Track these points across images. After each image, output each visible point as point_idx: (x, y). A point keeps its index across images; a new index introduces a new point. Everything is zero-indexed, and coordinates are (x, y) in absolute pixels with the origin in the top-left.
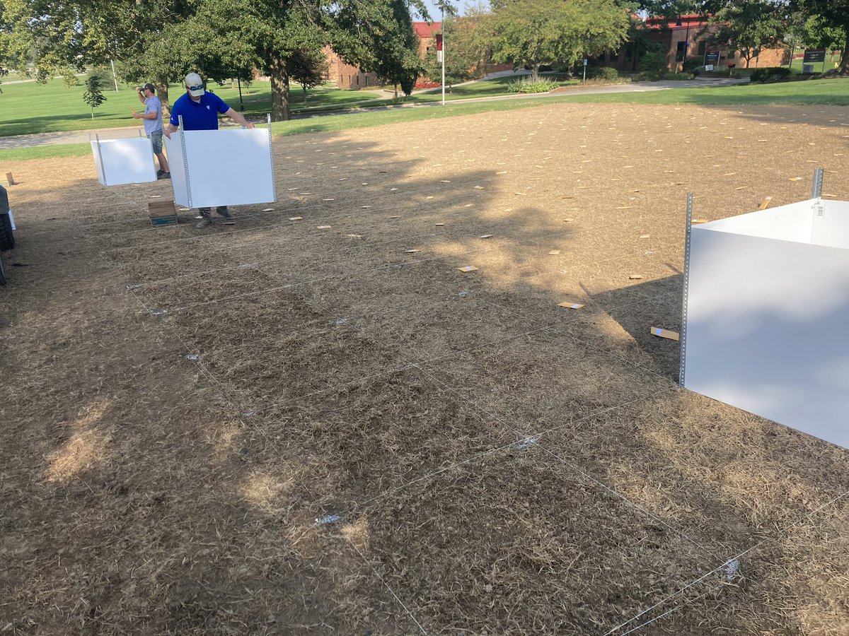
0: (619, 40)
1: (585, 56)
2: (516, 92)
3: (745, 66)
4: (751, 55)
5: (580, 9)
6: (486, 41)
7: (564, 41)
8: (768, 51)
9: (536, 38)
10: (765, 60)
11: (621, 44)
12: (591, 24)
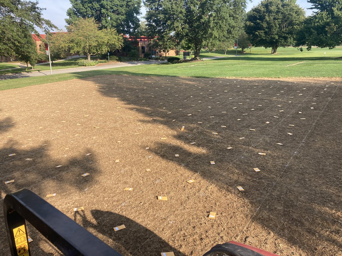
0: (120, 46)
1: (108, 51)
2: (82, 65)
3: (165, 56)
4: (166, 52)
5: (104, 34)
6: (67, 45)
7: (99, 46)
8: (172, 50)
9: (88, 45)
10: (171, 53)
11: (121, 48)
12: (109, 40)
